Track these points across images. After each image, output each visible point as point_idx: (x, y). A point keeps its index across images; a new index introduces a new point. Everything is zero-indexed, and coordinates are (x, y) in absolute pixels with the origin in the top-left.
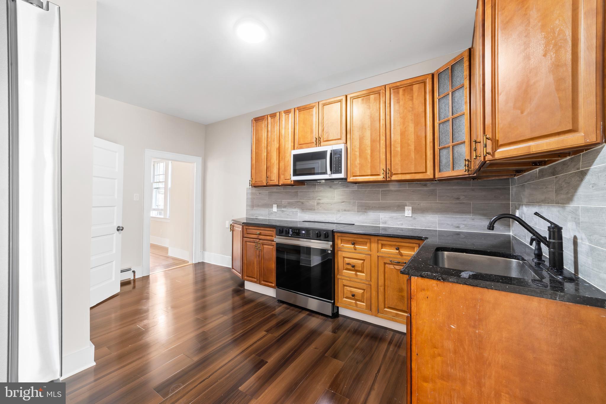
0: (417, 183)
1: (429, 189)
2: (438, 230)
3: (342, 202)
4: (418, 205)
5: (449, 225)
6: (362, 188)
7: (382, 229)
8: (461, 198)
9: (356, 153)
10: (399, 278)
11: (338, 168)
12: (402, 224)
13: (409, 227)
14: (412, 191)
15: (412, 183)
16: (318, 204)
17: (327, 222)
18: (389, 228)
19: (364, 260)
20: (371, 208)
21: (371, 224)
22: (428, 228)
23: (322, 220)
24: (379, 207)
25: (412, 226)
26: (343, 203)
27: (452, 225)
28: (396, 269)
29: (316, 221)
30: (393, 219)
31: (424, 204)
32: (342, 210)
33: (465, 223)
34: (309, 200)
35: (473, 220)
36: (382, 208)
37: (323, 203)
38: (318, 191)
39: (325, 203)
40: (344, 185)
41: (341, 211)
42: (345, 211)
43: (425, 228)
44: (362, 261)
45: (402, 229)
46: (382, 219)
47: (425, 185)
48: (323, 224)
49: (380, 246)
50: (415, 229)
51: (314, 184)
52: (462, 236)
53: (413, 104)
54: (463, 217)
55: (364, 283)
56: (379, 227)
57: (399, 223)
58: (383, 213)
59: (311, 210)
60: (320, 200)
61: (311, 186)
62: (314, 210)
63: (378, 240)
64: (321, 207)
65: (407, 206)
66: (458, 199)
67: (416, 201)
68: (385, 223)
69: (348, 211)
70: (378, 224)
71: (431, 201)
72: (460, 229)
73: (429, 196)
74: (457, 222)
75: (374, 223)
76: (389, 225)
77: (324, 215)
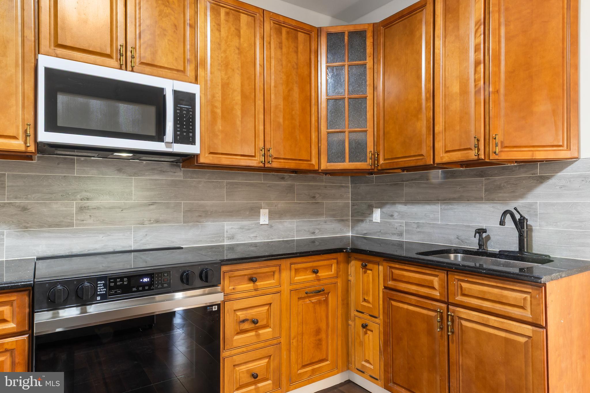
0: (273, 175)
1: (287, 184)
2: (296, 240)
3: (150, 205)
4: (276, 206)
5: (306, 231)
6: (192, 178)
7: (227, 249)
8: (316, 197)
9: (216, 110)
10: (316, 315)
11: (188, 133)
12: (256, 237)
13: (264, 240)
14: (268, 185)
15: (267, 175)
16: (81, 209)
17: (111, 250)
18: (238, 245)
19: (270, 304)
20: (210, 213)
21: (209, 244)
22: (285, 238)
23: (96, 249)
24: (223, 212)
25: (268, 238)
26: (152, 207)
27: (309, 231)
28: (313, 303)
29: (74, 253)
30: (244, 230)
31: (282, 205)
32: (150, 220)
33: (319, 227)
34: (50, 199)
35: (326, 222)
36: (228, 212)
37: (98, 208)
38: (80, 177)
39: (105, 208)
40: (153, 169)
41: (146, 222)
42: (157, 221)
43: (283, 238)
44: (266, 308)
45: (255, 245)
46: (227, 232)
47: (283, 178)
48: (98, 258)
49: (293, 272)
50: (272, 241)
51: (65, 159)
52: (317, 243)
53: (297, 59)
54: (317, 220)
55: (271, 345)
56: (223, 246)
57: (252, 235)
58: (229, 221)
59: (58, 225)
60: (88, 199)
61: (58, 164)
62: (71, 225)
63: (291, 264)
64: (90, 216)
65: (262, 209)
66: (314, 197)
67: (273, 200)
68: (232, 238)
69: (165, 222)
70: (221, 242)
71: (289, 200)
72: (315, 235)
73: (287, 194)
74: (313, 226)
75: (214, 240)
76: (238, 241)
77: (101, 236)
